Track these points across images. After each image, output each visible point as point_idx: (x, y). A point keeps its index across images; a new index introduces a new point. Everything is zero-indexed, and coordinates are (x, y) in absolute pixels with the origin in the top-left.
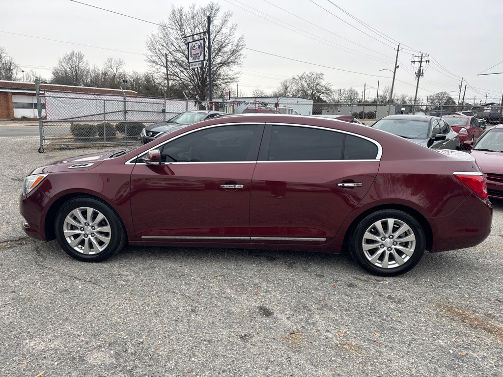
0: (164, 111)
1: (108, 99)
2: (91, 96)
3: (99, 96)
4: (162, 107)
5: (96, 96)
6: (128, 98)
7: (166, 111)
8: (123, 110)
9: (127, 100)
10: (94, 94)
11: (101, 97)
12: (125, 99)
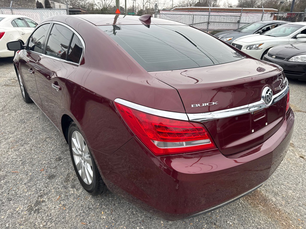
0: (239, 22)
1: (196, 14)
2: (186, 12)
3: (192, 13)
4: (238, 19)
5: (190, 13)
6: (212, 13)
7: (241, 22)
8: (207, 21)
9: (211, 15)
10: (189, 11)
11: (193, 13)
12: (209, 14)
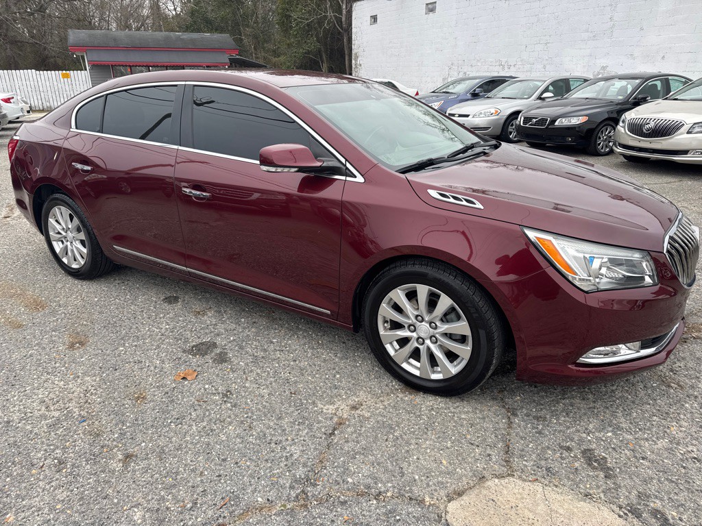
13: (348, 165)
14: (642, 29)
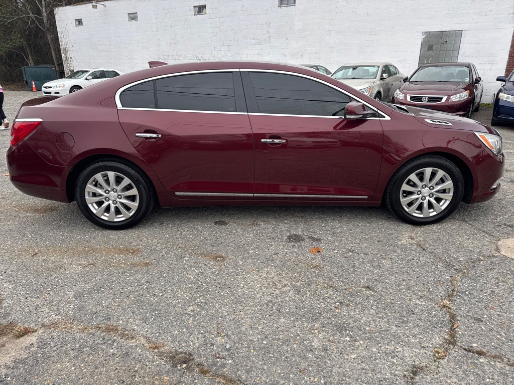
13: (379, 112)
14: (287, 39)
